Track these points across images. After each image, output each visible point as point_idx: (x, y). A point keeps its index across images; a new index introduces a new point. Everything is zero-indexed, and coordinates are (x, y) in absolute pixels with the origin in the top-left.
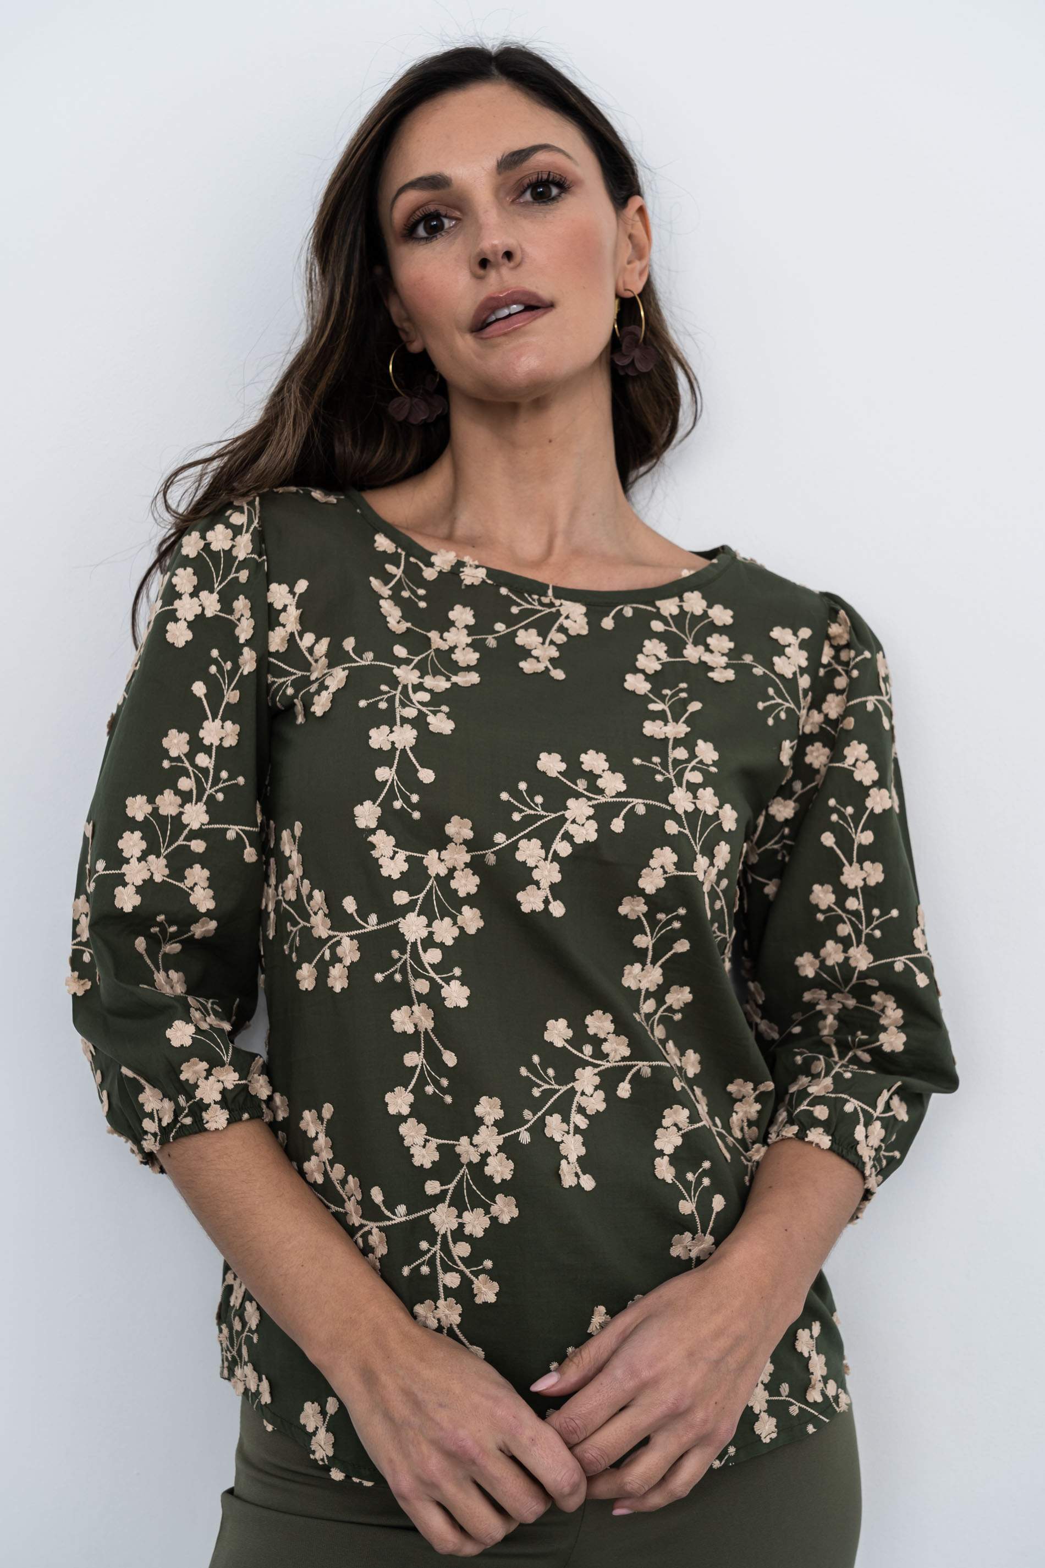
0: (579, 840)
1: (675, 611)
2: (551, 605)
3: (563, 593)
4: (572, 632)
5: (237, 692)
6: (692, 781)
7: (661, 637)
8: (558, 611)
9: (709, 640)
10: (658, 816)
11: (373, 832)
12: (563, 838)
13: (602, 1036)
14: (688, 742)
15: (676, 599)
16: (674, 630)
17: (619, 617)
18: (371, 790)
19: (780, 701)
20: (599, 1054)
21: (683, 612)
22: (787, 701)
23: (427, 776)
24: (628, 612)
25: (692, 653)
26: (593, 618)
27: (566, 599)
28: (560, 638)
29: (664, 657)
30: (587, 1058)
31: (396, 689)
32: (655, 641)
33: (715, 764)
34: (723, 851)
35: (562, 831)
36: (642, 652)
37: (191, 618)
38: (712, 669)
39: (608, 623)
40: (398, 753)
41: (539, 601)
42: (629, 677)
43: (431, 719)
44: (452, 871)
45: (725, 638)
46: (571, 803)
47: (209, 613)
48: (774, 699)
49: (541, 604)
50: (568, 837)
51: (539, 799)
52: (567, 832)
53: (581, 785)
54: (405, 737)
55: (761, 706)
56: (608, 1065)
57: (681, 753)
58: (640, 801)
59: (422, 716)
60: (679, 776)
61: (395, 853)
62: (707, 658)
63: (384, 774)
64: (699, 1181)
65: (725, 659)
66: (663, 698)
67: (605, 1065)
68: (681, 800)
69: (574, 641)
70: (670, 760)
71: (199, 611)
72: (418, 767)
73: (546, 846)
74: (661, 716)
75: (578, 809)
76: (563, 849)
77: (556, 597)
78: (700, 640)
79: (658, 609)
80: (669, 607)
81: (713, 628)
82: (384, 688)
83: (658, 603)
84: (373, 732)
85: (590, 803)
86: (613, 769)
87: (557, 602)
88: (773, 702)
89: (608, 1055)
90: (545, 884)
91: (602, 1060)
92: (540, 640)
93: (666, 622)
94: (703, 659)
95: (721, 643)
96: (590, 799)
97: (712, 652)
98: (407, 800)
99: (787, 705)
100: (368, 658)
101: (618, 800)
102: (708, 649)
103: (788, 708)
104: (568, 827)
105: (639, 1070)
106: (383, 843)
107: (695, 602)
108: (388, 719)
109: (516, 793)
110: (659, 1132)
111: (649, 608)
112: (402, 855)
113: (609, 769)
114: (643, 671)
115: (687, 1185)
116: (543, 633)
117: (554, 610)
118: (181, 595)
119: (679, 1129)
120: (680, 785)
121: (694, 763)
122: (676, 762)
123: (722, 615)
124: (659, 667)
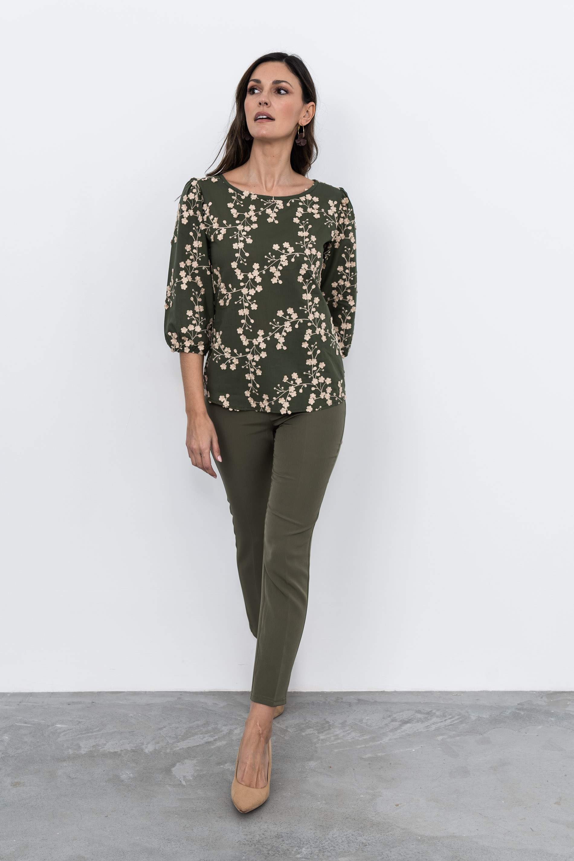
0: (284, 265)
1: (304, 200)
2: (274, 202)
3: (277, 198)
4: (280, 208)
5: (200, 234)
6: (310, 247)
7: (301, 206)
8: (276, 203)
9: (313, 206)
10: (302, 256)
11: (235, 269)
12: (280, 265)
13: (291, 314)
14: (309, 237)
15: (304, 197)
16: (305, 204)
17: (291, 203)
18: (235, 259)
19: (330, 221)
20: (291, 318)
21: (306, 200)
22: (332, 221)
23: (247, 255)
24: (293, 201)
25: (309, 210)
26: (284, 204)
27: (277, 200)
28: (277, 210)
29: (303, 212)
30: (287, 319)
31: (238, 232)
32: (300, 208)
33: (315, 241)
34: (318, 263)
35: (280, 264)
36: (297, 211)
37: (187, 217)
38: (314, 214)
39: (288, 205)
40: (240, 249)
41: (271, 201)
42: (294, 219)
43: (247, 240)
44: (255, 277)
45: (317, 205)
46: (281, 256)
47: (191, 215)
48: (329, 221)
49: (271, 202)
50: (281, 265)
51: (274, 256)
52: (281, 264)
53: (284, 251)
54: (241, 245)
55: (325, 224)
56: (293, 320)
57: (307, 240)
58: (298, 253)
59: (245, 239)
60: (307, 246)
61: (241, 274)
62: (313, 211)
63: (237, 255)
64: (314, 347)
65: (317, 211)
66: (302, 224)
67: (292, 321)
68: (307, 252)
69: (280, 210)
70: (304, 242)
71: (189, 215)
72: (245, 252)
73: (276, 268)
74: (302, 230)
75: (283, 258)
76: (280, 268)
77: (275, 199)
78: (311, 207)
79: (300, 199)
80: (303, 199)
81: (314, 203)
82: (235, 233)
83: (300, 198)
84: (234, 245)
85: (286, 256)
86: (291, 246)
87: (275, 201)
88: (328, 222)
89: (292, 318)
90: (277, 277)
91: (291, 319)
92: (272, 211)
93: (303, 203)
94: (312, 211)
95: (316, 206)
96: (286, 255)
97: (314, 209)
98: (243, 261)
99: (332, 222)
100: (230, 226)
101: (292, 254)
102: (313, 209)
103: (333, 223)
104: (281, 262)
105: (300, 321)
106: (238, 272)
107: (309, 197)
108: (237, 241)
109: (268, 256)
110: (305, 335)
111: (298, 199)
112: (242, 274)
113: (290, 246)
114: (297, 217)
115: (311, 348)
116: (272, 210)
117: (275, 203)
118: (184, 211)
119: (310, 335)
120: (307, 248)
121: (310, 242)
122: (306, 242)
123: (316, 199)
124: (301, 215)
